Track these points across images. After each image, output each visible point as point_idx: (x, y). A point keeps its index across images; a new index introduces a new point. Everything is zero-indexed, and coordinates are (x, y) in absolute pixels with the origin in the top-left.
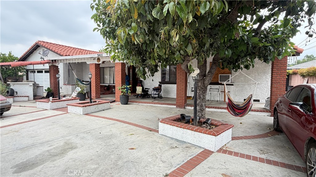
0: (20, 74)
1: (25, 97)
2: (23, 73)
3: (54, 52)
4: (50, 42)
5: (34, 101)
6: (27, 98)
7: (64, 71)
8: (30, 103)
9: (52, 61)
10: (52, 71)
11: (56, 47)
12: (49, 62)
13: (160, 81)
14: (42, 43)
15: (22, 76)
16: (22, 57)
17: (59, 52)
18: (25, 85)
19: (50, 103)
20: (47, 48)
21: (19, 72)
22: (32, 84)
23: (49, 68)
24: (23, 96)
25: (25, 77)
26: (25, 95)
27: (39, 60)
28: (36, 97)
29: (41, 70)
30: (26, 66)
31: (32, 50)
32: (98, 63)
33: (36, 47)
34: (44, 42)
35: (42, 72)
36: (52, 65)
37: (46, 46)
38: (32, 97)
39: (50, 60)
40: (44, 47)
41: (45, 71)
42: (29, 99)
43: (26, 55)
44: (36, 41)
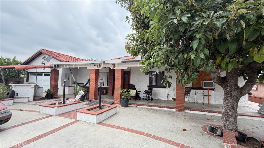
0: (21, 76)
1: (25, 98)
2: (24, 75)
3: (55, 58)
4: (51, 51)
5: (35, 102)
6: (28, 99)
7: (62, 74)
8: (31, 104)
9: (55, 65)
10: (53, 74)
11: (57, 54)
12: (52, 66)
13: (148, 85)
14: (45, 51)
15: (23, 78)
16: (25, 62)
17: (60, 59)
18: (27, 87)
19: (56, 108)
20: (49, 55)
21: (21, 75)
22: (34, 86)
23: (50, 72)
24: (23, 98)
25: (25, 79)
26: (25, 97)
27: (41, 65)
28: (36, 98)
29: (41, 73)
30: (27, 69)
31: (35, 57)
32: (98, 69)
33: (39, 54)
34: (47, 50)
35: (41, 75)
36: (53, 69)
37: (48, 53)
38: (32, 98)
39: (53, 65)
40: (47, 54)
41: (44, 74)
42: (29, 100)
43: (29, 60)
44: (40, 49)
